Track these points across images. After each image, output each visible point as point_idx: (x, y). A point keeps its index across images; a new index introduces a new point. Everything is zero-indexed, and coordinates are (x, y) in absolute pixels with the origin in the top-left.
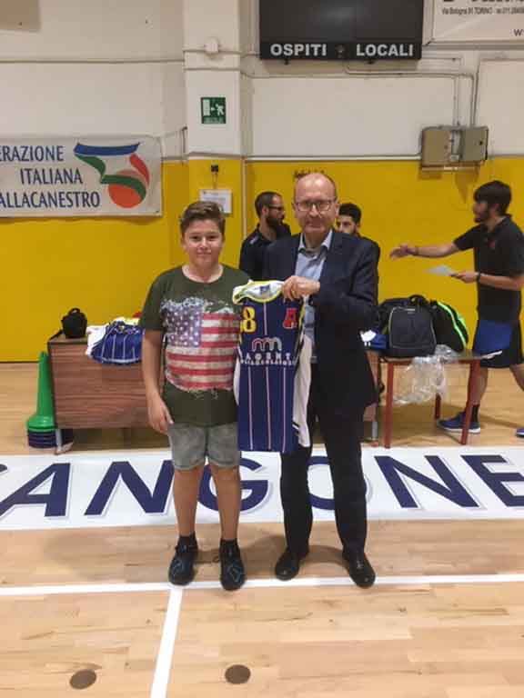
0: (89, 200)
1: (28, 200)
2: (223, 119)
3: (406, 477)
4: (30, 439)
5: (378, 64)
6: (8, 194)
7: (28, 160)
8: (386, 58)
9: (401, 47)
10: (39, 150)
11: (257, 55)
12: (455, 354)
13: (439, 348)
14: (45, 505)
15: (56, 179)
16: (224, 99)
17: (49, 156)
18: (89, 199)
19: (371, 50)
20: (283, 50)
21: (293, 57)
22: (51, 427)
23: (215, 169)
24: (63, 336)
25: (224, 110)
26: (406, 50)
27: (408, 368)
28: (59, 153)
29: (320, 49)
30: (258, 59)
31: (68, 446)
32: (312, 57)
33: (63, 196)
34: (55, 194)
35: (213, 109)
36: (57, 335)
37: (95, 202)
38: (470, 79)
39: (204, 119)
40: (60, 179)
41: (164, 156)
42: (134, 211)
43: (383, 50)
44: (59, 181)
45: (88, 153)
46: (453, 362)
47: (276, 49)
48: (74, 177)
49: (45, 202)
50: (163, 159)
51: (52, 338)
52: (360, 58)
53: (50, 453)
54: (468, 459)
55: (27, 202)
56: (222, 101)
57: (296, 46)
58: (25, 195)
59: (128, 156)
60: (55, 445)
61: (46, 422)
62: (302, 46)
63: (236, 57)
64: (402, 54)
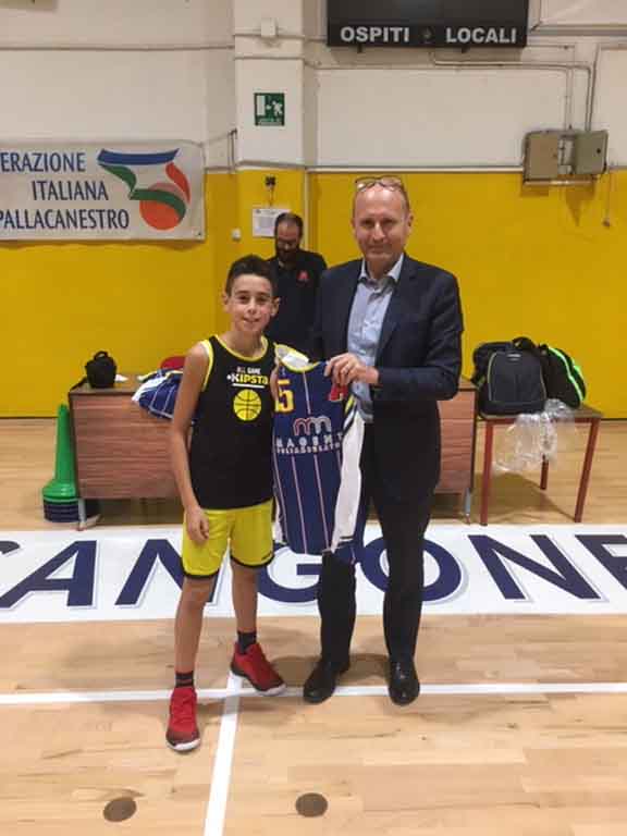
0: (116, 220)
1: (41, 220)
2: (281, 120)
3: (509, 561)
4: (46, 511)
5: (473, 53)
6: (17, 213)
7: (41, 170)
8: (483, 45)
9: (502, 31)
10: (55, 158)
11: (323, 41)
12: (569, 411)
13: (550, 402)
14: (67, 592)
15: (76, 194)
16: (282, 95)
17: (67, 166)
18: (116, 218)
19: (464, 35)
20: (356, 34)
21: (368, 43)
22: (72, 497)
23: (271, 182)
24: (87, 385)
25: (283, 109)
26: (508, 35)
27: (512, 427)
28: (79, 162)
29: (401, 35)
30: (324, 46)
31: (94, 519)
32: (391, 44)
33: (84, 215)
34: (75, 213)
35: (269, 107)
36: (80, 385)
37: (124, 224)
38: (585, 73)
39: (258, 120)
40: (81, 193)
41: (207, 165)
42: (171, 234)
43: (479, 35)
44: (79, 196)
45: (115, 162)
46: (566, 421)
47: (348, 34)
48: (97, 192)
49: (62, 222)
50: (206, 169)
51: (74, 388)
52: (451, 45)
53: (72, 528)
54: (583, 539)
55: (41, 222)
56: (279, 98)
57: (372, 29)
58: (38, 213)
59: (164, 166)
60: (77, 519)
61: (66, 490)
62: (379, 30)
63: (299, 43)
64: (502, 40)
